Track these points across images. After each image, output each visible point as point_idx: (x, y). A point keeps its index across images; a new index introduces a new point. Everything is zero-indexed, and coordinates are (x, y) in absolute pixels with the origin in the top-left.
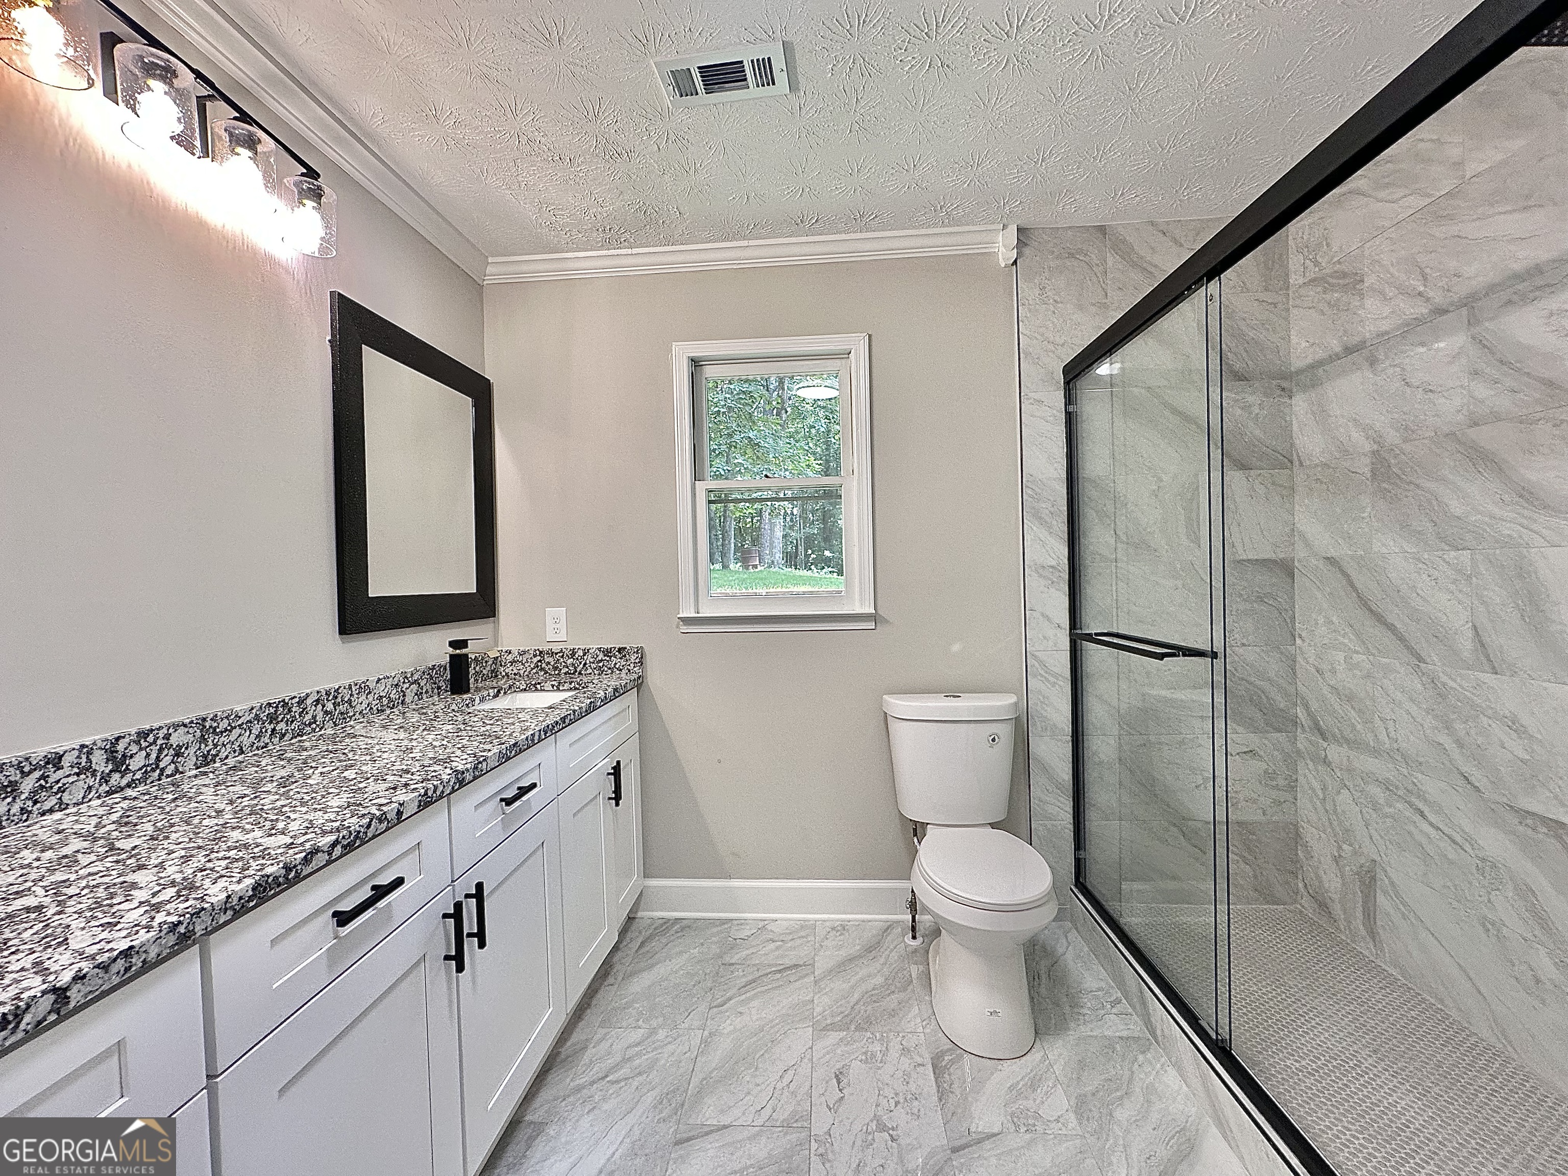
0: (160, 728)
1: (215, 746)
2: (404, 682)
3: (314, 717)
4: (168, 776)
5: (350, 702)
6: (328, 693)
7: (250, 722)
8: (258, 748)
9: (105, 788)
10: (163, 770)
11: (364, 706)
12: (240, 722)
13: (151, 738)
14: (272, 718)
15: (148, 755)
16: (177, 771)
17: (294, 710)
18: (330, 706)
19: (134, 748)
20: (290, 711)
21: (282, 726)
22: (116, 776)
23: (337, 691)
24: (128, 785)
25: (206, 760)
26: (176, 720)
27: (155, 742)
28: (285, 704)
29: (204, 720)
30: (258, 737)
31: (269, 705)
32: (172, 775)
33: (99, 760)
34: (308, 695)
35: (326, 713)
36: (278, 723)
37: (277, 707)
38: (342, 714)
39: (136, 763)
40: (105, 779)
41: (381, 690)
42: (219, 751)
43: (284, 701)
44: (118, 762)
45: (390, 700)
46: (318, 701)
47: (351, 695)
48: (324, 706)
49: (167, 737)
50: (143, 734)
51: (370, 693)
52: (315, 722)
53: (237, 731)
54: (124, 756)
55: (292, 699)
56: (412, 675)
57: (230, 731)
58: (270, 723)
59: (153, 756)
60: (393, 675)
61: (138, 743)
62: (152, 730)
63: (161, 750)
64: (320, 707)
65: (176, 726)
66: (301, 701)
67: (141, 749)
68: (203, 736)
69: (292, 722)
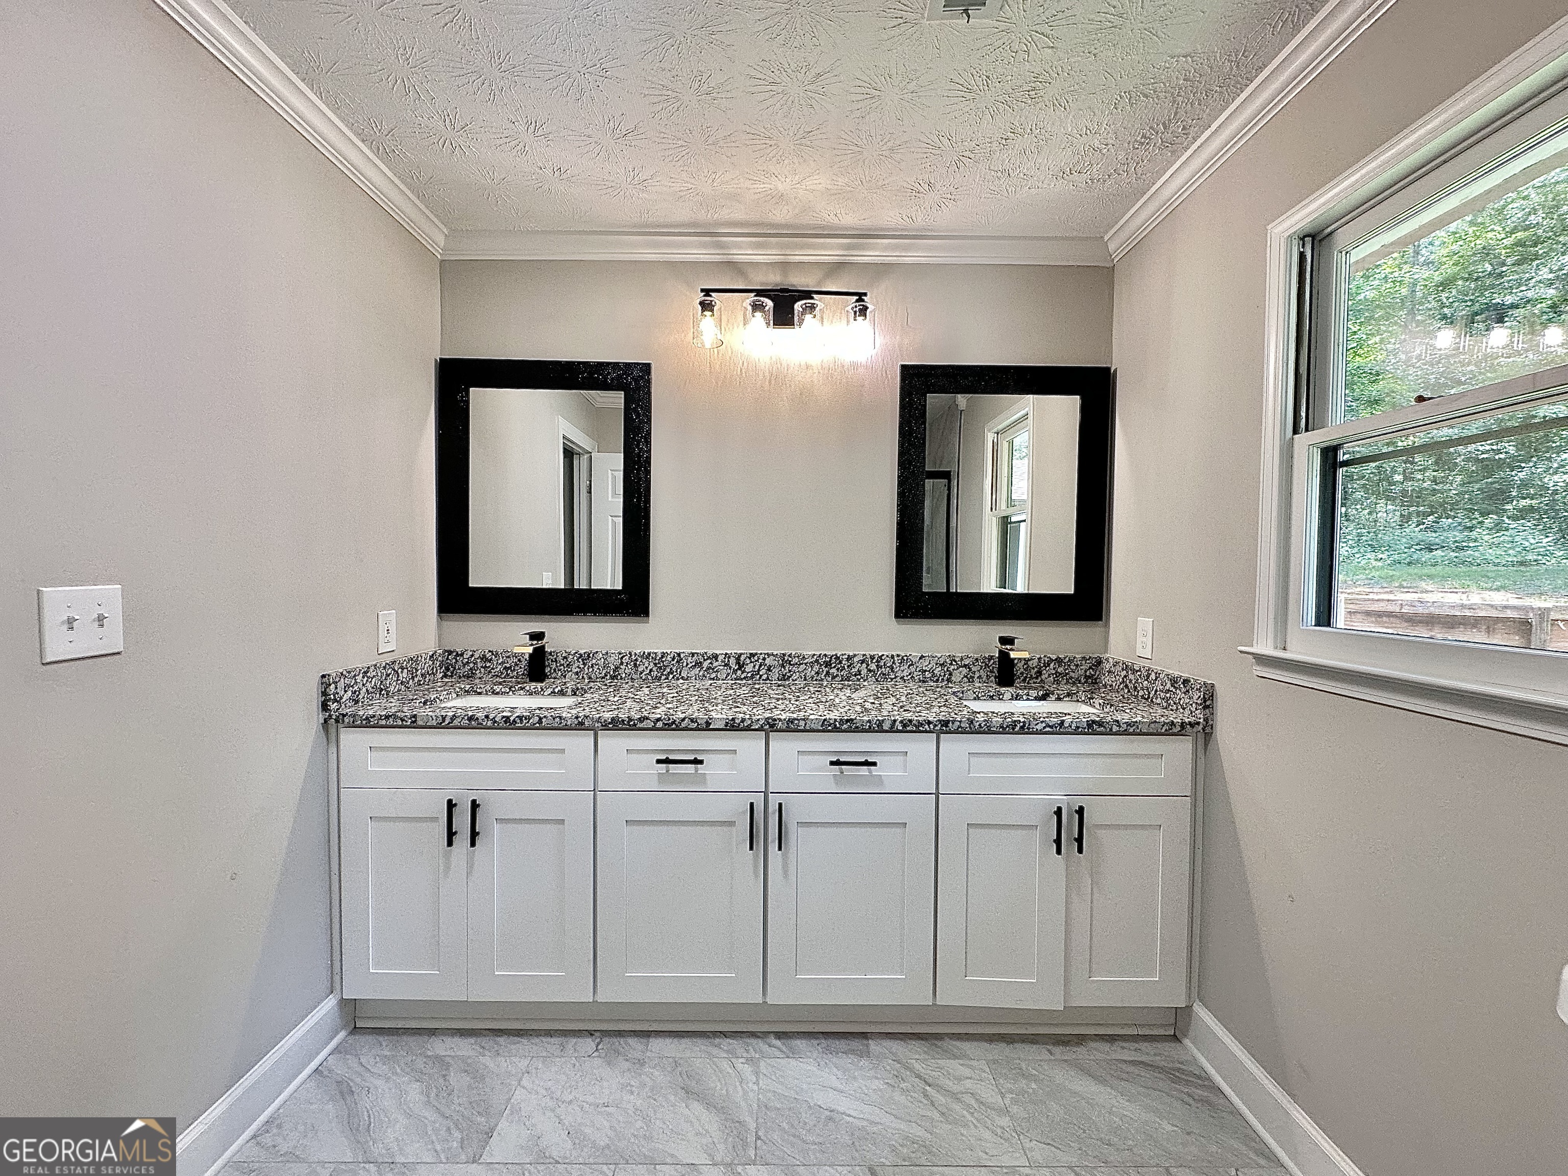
0: (761, 654)
1: (790, 671)
2: (951, 664)
3: (859, 671)
4: (763, 680)
5: (892, 668)
6: (872, 657)
7: (812, 662)
8: (816, 680)
9: (734, 676)
10: (761, 676)
11: (905, 673)
12: (805, 661)
13: (756, 658)
14: (828, 664)
15: (754, 666)
16: (768, 679)
17: (843, 662)
18: (873, 667)
19: (748, 661)
20: (841, 662)
21: (833, 671)
22: (739, 672)
23: (881, 657)
24: (745, 678)
25: (784, 678)
26: (770, 652)
27: (757, 661)
28: (837, 658)
29: (784, 655)
30: (817, 673)
31: (825, 655)
32: (765, 680)
33: (732, 661)
34: (855, 655)
35: (870, 671)
36: (831, 668)
37: (831, 658)
38: (884, 674)
39: (749, 668)
40: (735, 671)
41: (924, 664)
42: (792, 675)
43: (836, 655)
44: (741, 666)
45: (934, 675)
46: (863, 662)
47: (894, 663)
48: (868, 665)
49: (764, 659)
50: (752, 655)
51: (912, 665)
52: (860, 674)
53: (803, 666)
54: (744, 664)
55: (843, 655)
56: (962, 660)
57: (800, 665)
58: (826, 667)
59: (757, 667)
60: (939, 655)
61: (750, 658)
62: (756, 654)
63: (760, 666)
64: (864, 665)
65: (769, 655)
66: (849, 658)
67: (751, 662)
68: (783, 664)
69: (841, 671)
